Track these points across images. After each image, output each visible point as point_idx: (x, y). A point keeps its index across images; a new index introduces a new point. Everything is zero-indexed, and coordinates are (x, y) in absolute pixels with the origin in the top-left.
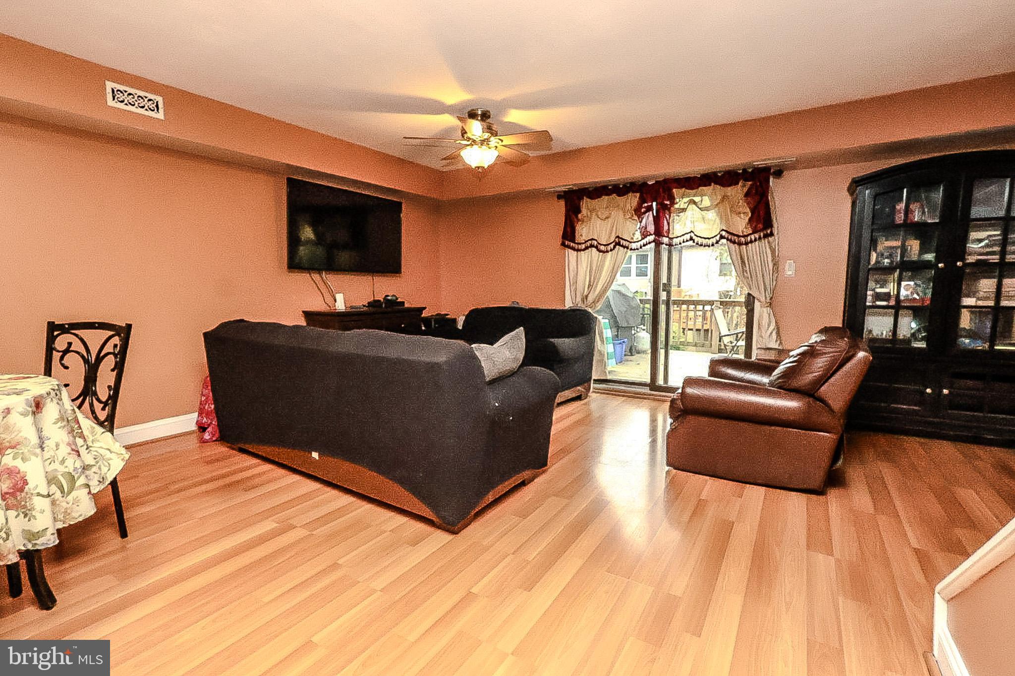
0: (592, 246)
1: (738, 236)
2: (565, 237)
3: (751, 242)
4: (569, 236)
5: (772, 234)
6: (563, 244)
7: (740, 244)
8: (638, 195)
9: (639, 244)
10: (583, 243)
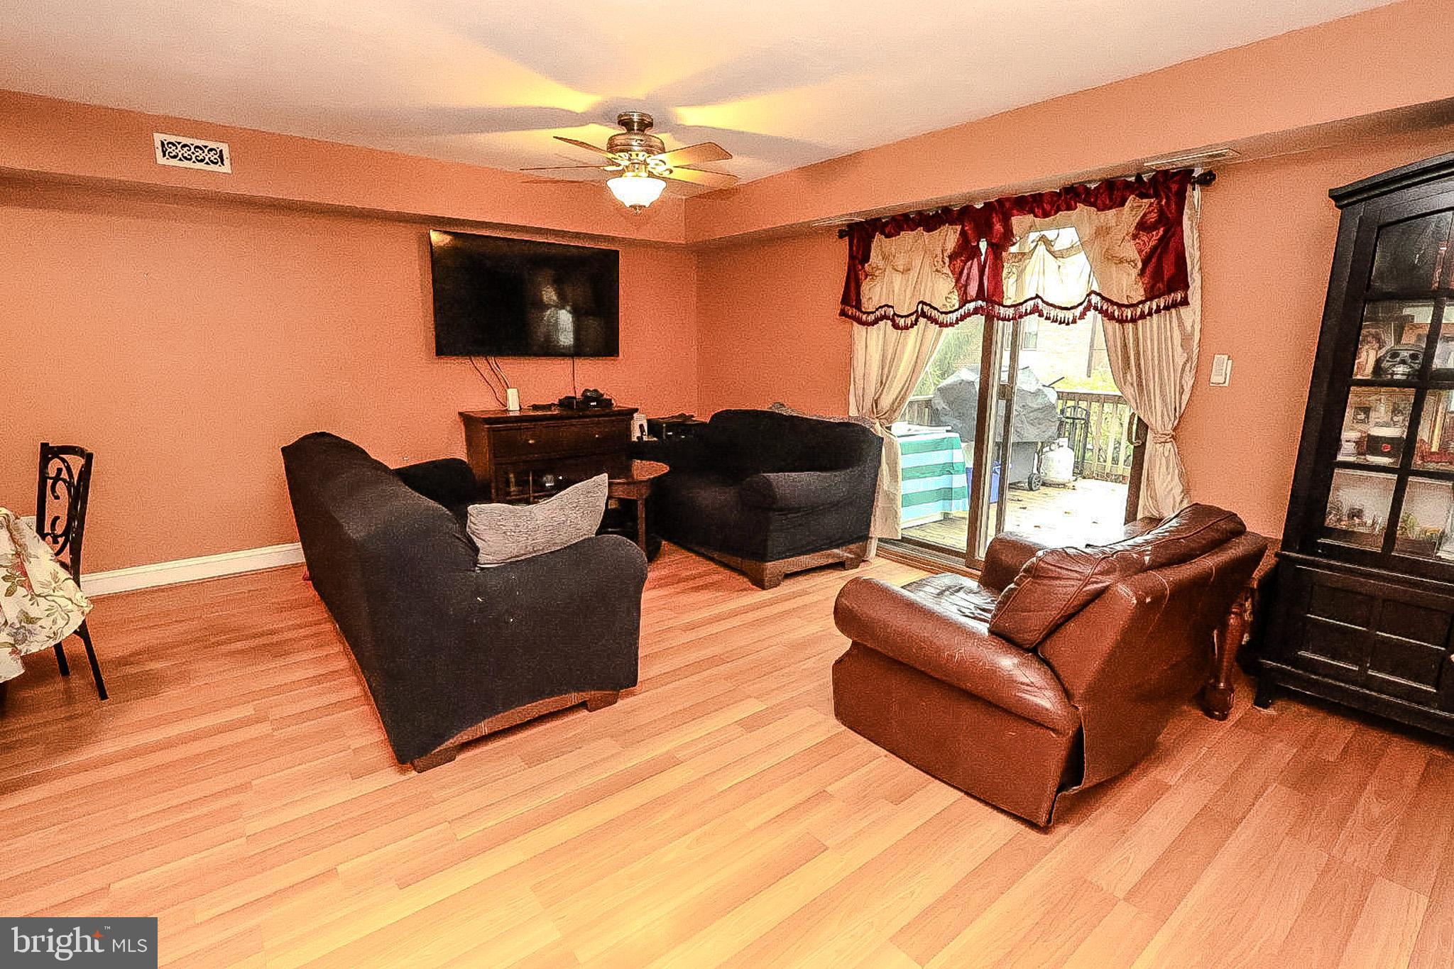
0: (885, 317)
1: (1120, 306)
2: (845, 300)
3: (1143, 316)
4: (851, 298)
5: (1185, 302)
6: (843, 313)
7: (1122, 321)
8: (959, 228)
9: (954, 316)
10: (872, 313)
